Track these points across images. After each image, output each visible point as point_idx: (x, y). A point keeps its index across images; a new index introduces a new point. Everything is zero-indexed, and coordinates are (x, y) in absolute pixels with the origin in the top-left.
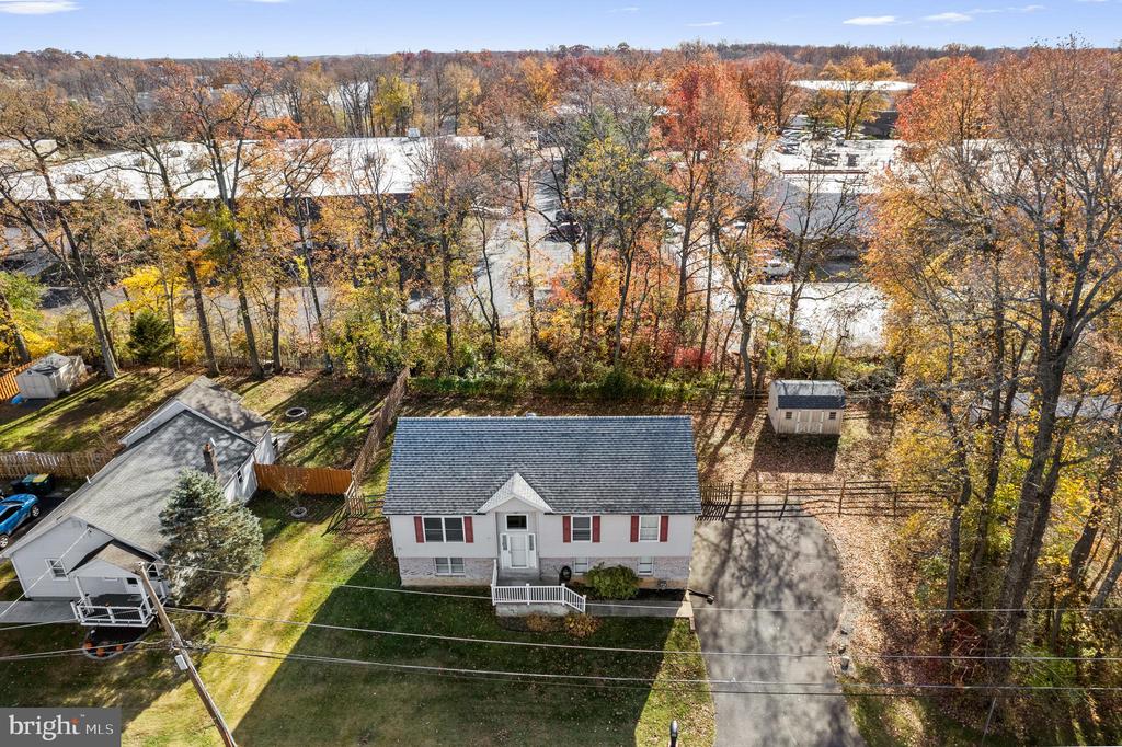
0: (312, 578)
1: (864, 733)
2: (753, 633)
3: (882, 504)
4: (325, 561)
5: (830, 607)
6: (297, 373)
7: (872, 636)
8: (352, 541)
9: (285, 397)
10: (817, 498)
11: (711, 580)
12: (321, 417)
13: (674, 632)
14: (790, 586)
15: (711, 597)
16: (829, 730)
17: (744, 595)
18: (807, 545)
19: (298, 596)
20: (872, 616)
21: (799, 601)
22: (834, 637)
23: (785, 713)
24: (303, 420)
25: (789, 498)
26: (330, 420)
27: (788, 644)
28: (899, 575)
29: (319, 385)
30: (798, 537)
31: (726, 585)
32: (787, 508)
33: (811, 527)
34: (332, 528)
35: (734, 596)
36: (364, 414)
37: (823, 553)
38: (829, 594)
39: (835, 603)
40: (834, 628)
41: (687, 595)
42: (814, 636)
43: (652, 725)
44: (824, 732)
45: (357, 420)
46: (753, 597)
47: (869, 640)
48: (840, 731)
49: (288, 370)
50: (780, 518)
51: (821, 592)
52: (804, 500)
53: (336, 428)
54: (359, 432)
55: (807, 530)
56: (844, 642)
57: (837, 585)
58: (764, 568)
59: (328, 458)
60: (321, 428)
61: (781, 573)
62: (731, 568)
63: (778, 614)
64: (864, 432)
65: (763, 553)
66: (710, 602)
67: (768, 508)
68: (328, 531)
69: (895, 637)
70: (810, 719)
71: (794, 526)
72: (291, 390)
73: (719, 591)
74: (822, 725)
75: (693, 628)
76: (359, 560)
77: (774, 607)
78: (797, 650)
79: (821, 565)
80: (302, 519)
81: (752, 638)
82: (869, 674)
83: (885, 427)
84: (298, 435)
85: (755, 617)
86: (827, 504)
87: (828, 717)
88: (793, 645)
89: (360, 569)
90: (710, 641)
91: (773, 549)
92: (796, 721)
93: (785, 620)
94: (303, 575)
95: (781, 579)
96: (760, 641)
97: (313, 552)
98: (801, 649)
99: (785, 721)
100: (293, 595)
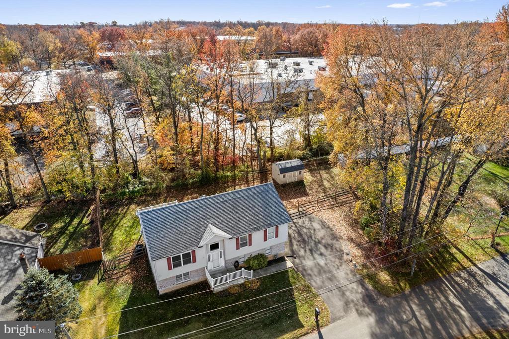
0: (106, 308)
1: (374, 287)
2: (317, 265)
3: (332, 203)
4: (108, 296)
5: (337, 246)
6: (28, 206)
7: (357, 252)
8: (116, 282)
9: (27, 221)
10: (309, 206)
11: (290, 249)
12: (58, 225)
13: (290, 275)
14: (320, 242)
15: (295, 256)
16: (363, 291)
17: (305, 251)
18: (316, 225)
19: (103, 319)
20: (353, 245)
21: (326, 247)
22: (345, 257)
23: (346, 291)
24: (48, 229)
25: (300, 209)
26: (65, 226)
27: (332, 265)
28: (353, 227)
29: (46, 209)
30: (311, 223)
31: (297, 249)
32: (301, 213)
33: (313, 218)
34: (101, 279)
35: (302, 252)
36: (83, 218)
37: (323, 227)
38: (334, 241)
39: (338, 244)
40: (343, 253)
41: (286, 258)
42: (338, 259)
43: (304, 313)
44: (362, 292)
45: (81, 222)
46: (309, 251)
47: (357, 254)
48: (367, 289)
49: (21, 205)
50: (300, 217)
51: (331, 241)
52: (305, 209)
53: (71, 229)
54: (86, 227)
55: (312, 220)
56: (350, 257)
57: (335, 238)
58: (306, 239)
59: (76, 245)
60: (62, 231)
61: (313, 238)
62: (295, 243)
63: (321, 254)
64: (311, 177)
65: (302, 233)
66: (295, 258)
67: (294, 215)
68: (99, 282)
69: (364, 250)
70: (356, 289)
71: (307, 219)
72: (29, 216)
73: (296, 253)
74: (360, 290)
75: (296, 270)
76: (127, 290)
77: (319, 252)
78: (336, 266)
79: (325, 232)
80: (81, 280)
81: (318, 267)
82: (364, 266)
83: (317, 173)
84: (49, 238)
85: (314, 259)
86: (314, 208)
87: (360, 287)
88: (334, 264)
89: (131, 294)
90: (304, 273)
91: (305, 230)
92: (351, 292)
93: (325, 256)
94: (100, 308)
95: (315, 241)
96: (322, 267)
97: (98, 294)
98: (337, 265)
99: (348, 293)
100: (100, 319)
